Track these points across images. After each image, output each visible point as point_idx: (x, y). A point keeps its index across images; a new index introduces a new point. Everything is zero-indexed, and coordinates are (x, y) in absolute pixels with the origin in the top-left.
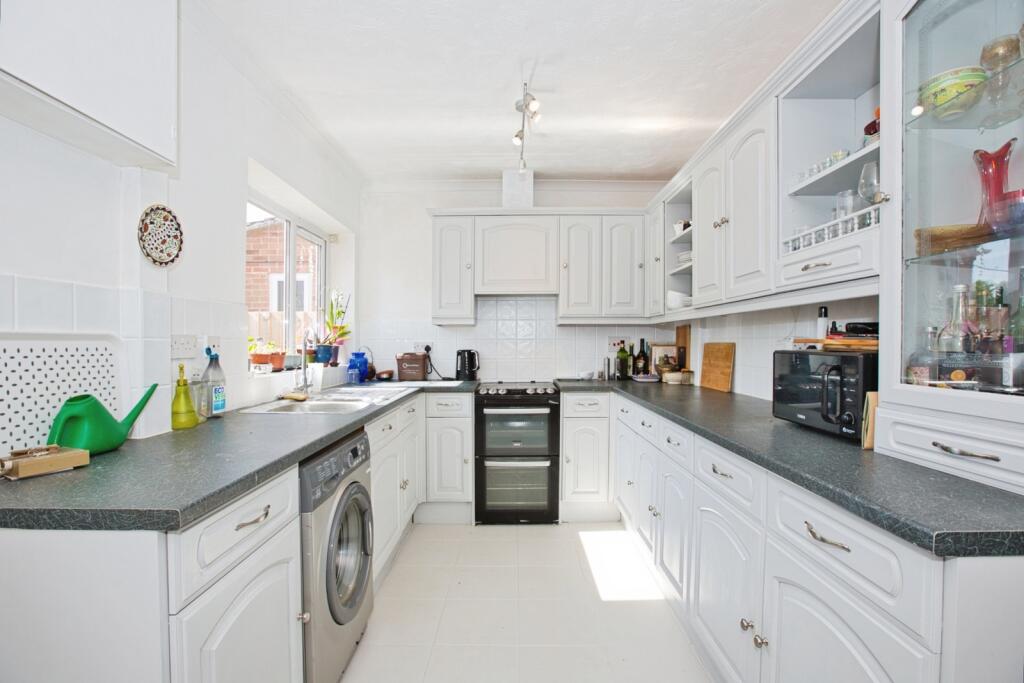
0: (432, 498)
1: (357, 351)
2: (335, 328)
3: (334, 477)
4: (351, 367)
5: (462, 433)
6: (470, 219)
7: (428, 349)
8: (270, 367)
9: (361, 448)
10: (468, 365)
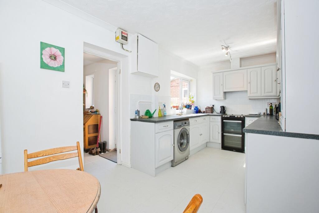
0: (211, 141)
1: (196, 106)
2: (191, 101)
3: (181, 126)
4: (195, 110)
5: (218, 126)
6: (222, 73)
7: (213, 106)
8: (175, 108)
9: (187, 122)
10: (223, 109)
